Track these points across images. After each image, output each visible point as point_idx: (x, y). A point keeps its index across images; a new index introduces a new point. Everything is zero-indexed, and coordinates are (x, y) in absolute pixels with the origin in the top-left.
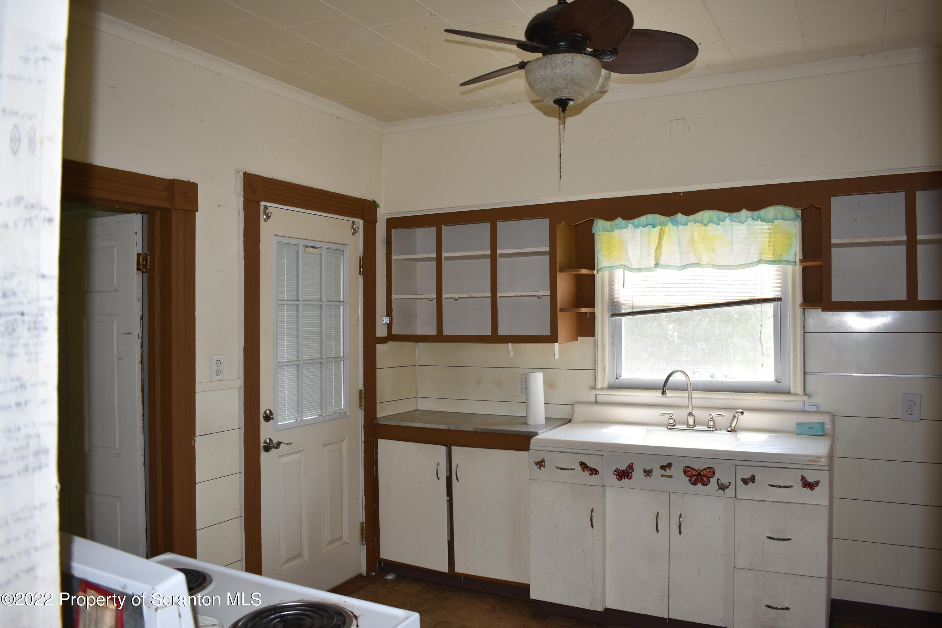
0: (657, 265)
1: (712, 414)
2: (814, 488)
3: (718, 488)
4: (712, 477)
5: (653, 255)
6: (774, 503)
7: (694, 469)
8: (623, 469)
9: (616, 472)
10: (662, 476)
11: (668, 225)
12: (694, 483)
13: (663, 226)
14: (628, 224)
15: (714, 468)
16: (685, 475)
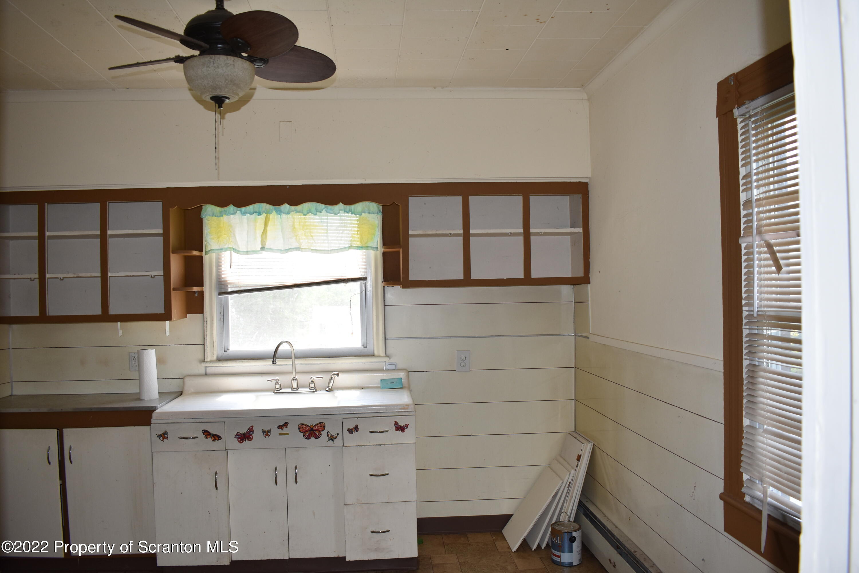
0: (263, 248)
1: (313, 377)
2: (404, 430)
3: (328, 440)
4: (322, 431)
5: (259, 240)
6: (374, 446)
7: (308, 426)
8: (244, 433)
9: (238, 436)
10: (279, 435)
11: (272, 214)
12: (308, 438)
13: (268, 214)
14: (237, 211)
15: (324, 423)
16: (300, 432)
